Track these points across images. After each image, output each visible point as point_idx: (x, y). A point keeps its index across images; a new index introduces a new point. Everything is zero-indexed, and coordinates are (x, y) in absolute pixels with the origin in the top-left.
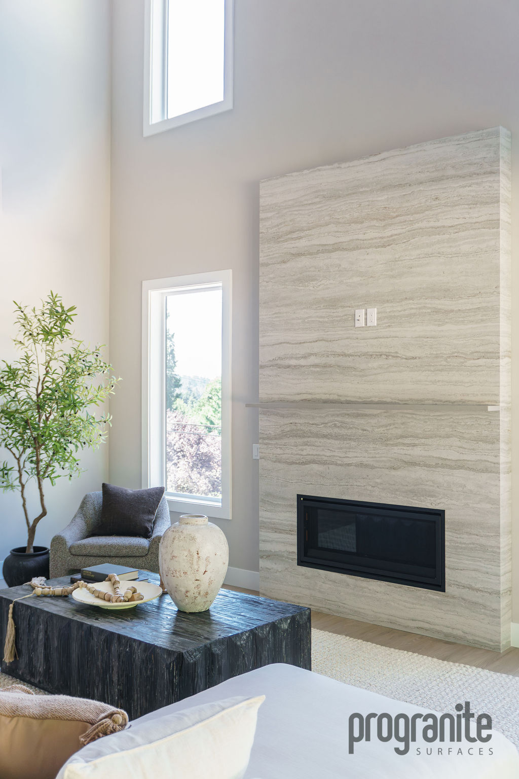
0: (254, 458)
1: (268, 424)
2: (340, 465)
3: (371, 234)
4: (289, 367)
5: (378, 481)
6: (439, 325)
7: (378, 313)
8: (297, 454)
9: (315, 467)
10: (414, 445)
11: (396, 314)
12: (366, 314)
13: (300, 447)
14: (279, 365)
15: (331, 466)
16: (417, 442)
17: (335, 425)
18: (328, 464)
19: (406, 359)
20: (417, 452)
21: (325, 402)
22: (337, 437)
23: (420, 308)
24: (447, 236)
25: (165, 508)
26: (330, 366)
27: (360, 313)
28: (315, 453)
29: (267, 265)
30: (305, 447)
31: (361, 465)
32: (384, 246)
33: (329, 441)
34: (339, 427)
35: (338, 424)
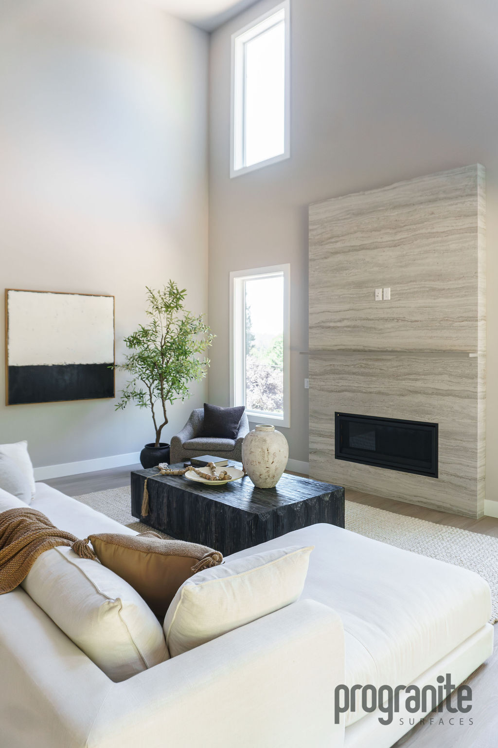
0: (305, 387)
1: (315, 366)
2: (365, 393)
3: (387, 238)
4: (329, 327)
5: (391, 403)
6: (434, 299)
7: (391, 291)
8: (335, 386)
9: (348, 394)
10: (417, 380)
11: (404, 292)
12: (383, 292)
13: (338, 381)
14: (323, 327)
15: (358, 394)
16: (419, 378)
17: (361, 366)
18: (357, 392)
19: (411, 322)
20: (419, 384)
21: (355, 351)
22: (363, 374)
23: (420, 288)
24: (440, 239)
25: (245, 420)
26: (358, 327)
27: (379, 292)
28: (347, 384)
29: (314, 260)
30: (340, 381)
31: (379, 393)
32: (395, 246)
33: (357, 377)
34: (364, 367)
35: (363, 366)
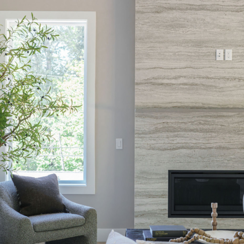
2: (204, 148)
8: (168, 143)
9: (184, 151)
12: (224, 53)
13: (171, 139)
15: (196, 150)
17: (200, 123)
18: (195, 148)
21: (192, 108)
26: (196, 85)
27: (220, 52)
28: (183, 141)
30: (175, 138)
34: (202, 124)
35: (202, 122)
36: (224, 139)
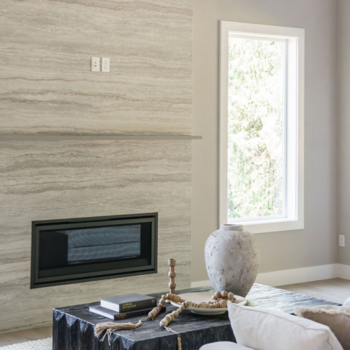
2: (76, 189)
7: (111, 62)
8: (33, 184)
9: (52, 194)
12: (101, 62)
13: (36, 177)
15: (67, 191)
17: (72, 155)
18: (65, 189)
19: (132, 101)
21: (63, 134)
26: (68, 103)
28: (51, 180)
30: (41, 176)
31: (95, 187)
33: (65, 169)
34: (75, 156)
35: (75, 153)
36: (99, 174)
